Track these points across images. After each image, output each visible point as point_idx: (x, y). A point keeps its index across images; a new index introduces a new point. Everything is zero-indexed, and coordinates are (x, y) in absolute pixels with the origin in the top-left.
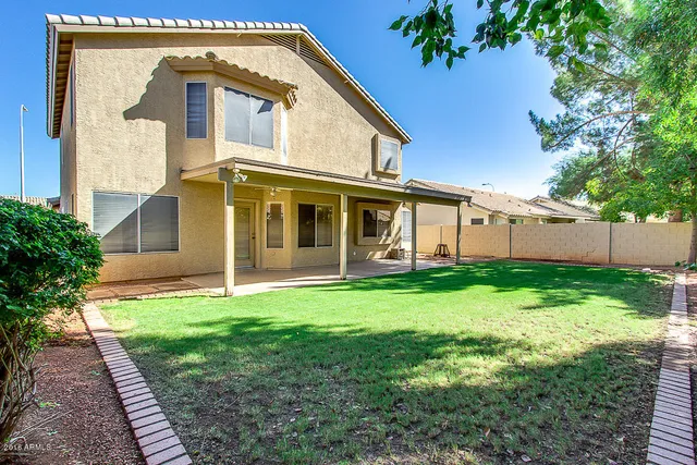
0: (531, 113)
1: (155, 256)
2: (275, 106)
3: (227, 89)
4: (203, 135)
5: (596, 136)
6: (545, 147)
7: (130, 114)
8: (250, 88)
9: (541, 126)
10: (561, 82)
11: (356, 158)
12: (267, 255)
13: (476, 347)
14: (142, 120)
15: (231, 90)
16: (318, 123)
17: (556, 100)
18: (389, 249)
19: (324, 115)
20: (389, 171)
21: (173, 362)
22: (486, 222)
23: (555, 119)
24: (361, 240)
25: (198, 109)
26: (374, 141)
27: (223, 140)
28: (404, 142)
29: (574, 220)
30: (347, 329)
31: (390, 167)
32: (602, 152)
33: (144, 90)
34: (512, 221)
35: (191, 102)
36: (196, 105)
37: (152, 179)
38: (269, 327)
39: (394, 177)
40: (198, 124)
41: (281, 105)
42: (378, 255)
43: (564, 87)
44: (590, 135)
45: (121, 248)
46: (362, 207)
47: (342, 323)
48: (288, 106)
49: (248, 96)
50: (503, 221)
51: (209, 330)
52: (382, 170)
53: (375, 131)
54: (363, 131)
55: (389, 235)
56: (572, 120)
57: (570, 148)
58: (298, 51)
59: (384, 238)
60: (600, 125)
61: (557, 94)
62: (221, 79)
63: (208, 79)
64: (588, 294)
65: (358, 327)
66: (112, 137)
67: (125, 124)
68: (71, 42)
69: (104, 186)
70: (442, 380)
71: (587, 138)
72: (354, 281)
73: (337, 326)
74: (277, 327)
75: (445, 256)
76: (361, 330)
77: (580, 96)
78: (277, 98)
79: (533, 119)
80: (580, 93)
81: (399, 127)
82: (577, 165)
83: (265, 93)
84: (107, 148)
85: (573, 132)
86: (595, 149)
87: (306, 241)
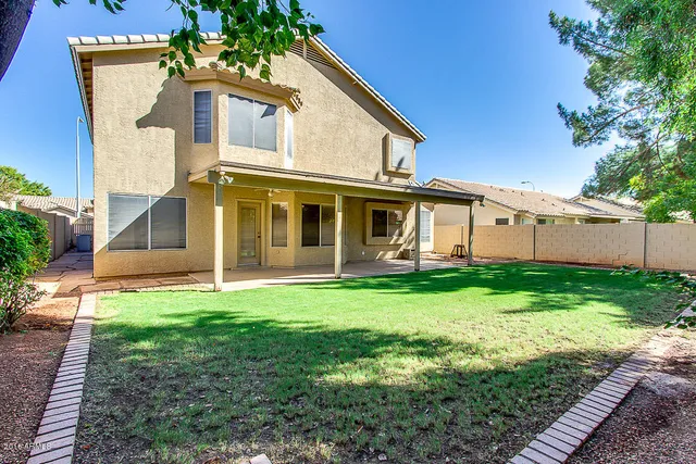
0: (559, 106)
1: (164, 253)
2: (279, 110)
3: (231, 96)
4: (208, 140)
5: (635, 128)
6: (577, 141)
7: (141, 123)
8: (254, 94)
9: (572, 119)
10: (594, 70)
11: (365, 157)
12: (273, 254)
13: (420, 349)
14: (153, 128)
15: (234, 96)
16: (325, 125)
17: (590, 91)
18: (401, 249)
19: (332, 117)
20: (400, 171)
21: (124, 348)
22: (511, 222)
23: (587, 112)
24: (370, 240)
25: (203, 116)
26: (385, 140)
27: (226, 144)
28: (417, 140)
29: (619, 220)
30: (305, 325)
31: (403, 166)
32: (643, 145)
33: (155, 101)
34: (541, 221)
35: (199, 109)
36: (202, 112)
37: (161, 183)
38: (232, 321)
39: (407, 176)
40: (203, 130)
41: (286, 108)
42: (390, 255)
43: (597, 76)
44: (626, 127)
45: (133, 245)
46: (371, 207)
47: (304, 320)
48: (294, 109)
49: (251, 101)
50: (531, 221)
51: (175, 321)
52: (394, 170)
53: (387, 131)
54: (373, 130)
55: (401, 235)
56: (606, 112)
57: (604, 143)
58: (305, 55)
59: (395, 238)
60: (638, 116)
61: (590, 84)
62: (225, 87)
63: (213, 87)
64: (589, 299)
65: (316, 325)
66: (127, 144)
67: (137, 131)
68: (91, 60)
69: (118, 188)
70: (359, 378)
71: (624, 131)
72: (348, 280)
73: (297, 322)
74: (240, 321)
75: (462, 257)
76: (318, 327)
77: (615, 85)
78: (281, 102)
79: (562, 113)
80: (614, 82)
81: (411, 125)
82: (612, 160)
83: (268, 98)
84: (121, 155)
85: (608, 124)
86: (634, 143)
87: (309, 240)
